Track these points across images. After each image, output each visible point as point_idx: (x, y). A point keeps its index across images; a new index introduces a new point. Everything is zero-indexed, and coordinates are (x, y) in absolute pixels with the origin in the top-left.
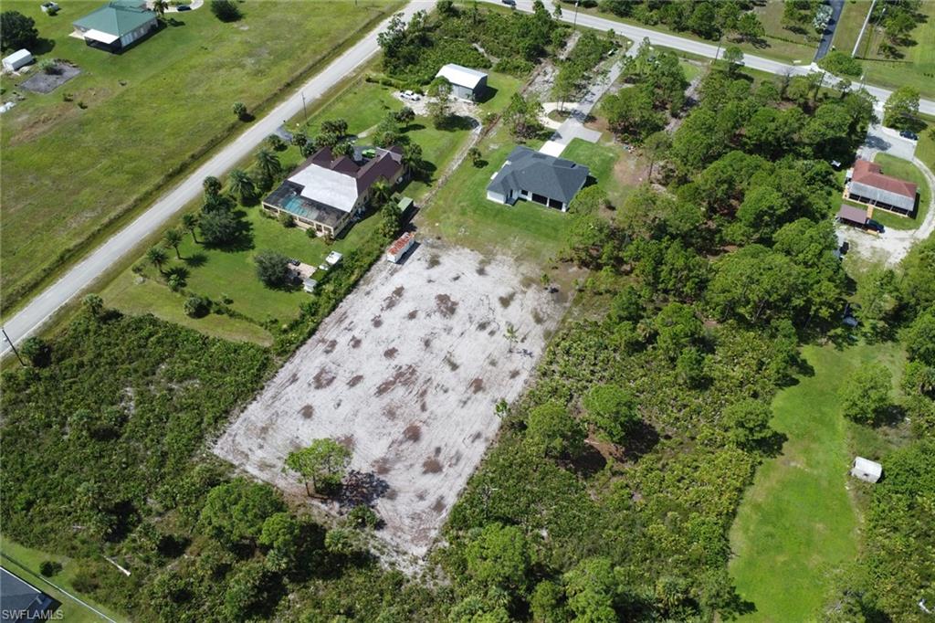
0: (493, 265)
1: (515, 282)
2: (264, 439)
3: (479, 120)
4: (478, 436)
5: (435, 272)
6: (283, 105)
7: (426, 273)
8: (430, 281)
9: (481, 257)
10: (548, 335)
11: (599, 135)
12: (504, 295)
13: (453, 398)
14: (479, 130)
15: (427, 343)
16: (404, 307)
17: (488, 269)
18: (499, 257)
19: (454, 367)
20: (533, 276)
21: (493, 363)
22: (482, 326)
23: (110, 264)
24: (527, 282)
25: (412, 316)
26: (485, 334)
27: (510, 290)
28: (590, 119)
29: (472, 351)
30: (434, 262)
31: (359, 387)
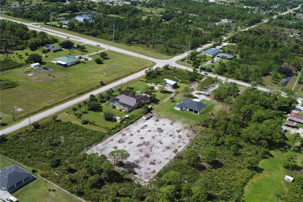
0: (175, 123)
1: (182, 128)
2: (102, 152)
3: (174, 92)
4: (167, 158)
5: (157, 123)
6: (114, 83)
7: (155, 123)
8: (155, 125)
9: (172, 121)
10: (191, 140)
11: (211, 99)
12: (178, 130)
13: (160, 150)
14: (174, 94)
15: (153, 137)
16: (147, 129)
17: (173, 124)
18: (177, 122)
19: (161, 143)
20: (187, 127)
21: (173, 144)
22: (171, 136)
23: (59, 110)
24: (186, 128)
25: (149, 131)
26: (171, 137)
27: (180, 129)
28: (208, 96)
29: (167, 141)
30: (157, 121)
31: (132, 145)
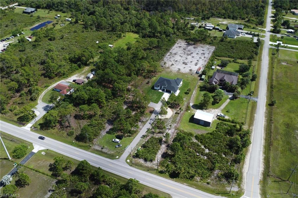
0: (177, 70)
1: (171, 68)
2: (208, 48)
3: (192, 108)
4: (174, 49)
5: (190, 69)
7: (191, 68)
8: (190, 67)
9: (180, 71)
10: (163, 60)
11: (149, 105)
12: (173, 66)
13: (179, 52)
15: (187, 58)
16: (194, 63)
17: (178, 70)
18: (176, 72)
19: (180, 56)
20: (167, 69)
21: (173, 57)
22: (176, 61)
24: (168, 68)
25: (191, 62)
26: (176, 60)
27: (172, 66)
28: (152, 112)
29: (177, 58)
30: (191, 70)
31: (196, 53)
